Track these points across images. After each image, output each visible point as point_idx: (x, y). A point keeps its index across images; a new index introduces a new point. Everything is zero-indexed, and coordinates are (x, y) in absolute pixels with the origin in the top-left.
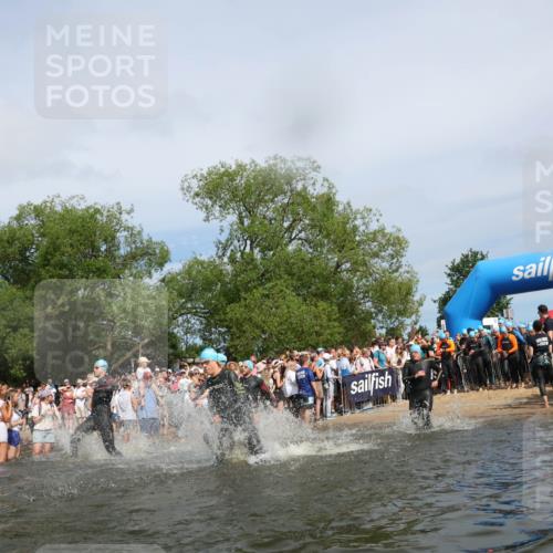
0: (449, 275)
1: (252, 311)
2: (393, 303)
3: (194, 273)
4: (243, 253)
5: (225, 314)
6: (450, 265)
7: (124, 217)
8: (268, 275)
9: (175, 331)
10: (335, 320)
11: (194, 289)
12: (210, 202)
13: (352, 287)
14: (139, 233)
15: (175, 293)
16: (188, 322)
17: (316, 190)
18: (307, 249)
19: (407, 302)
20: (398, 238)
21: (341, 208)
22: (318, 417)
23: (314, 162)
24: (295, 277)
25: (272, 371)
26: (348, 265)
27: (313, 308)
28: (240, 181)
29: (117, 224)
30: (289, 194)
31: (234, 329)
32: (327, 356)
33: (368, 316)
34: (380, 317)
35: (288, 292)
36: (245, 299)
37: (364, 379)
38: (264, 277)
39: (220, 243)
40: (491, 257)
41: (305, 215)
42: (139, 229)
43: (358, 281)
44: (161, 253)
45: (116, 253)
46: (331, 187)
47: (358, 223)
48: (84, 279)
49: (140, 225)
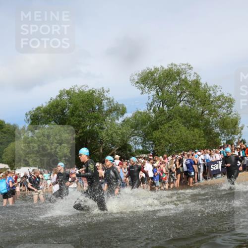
1: (165, 134)
2: (229, 129)
3: (137, 117)
4: (159, 108)
5: (152, 135)
7: (106, 94)
8: (171, 118)
9: (130, 143)
10: (202, 137)
11: (137, 125)
12: (143, 86)
13: (210, 122)
14: (113, 100)
15: (129, 127)
16: (136, 139)
17: (191, 78)
18: (188, 105)
19: (236, 128)
20: (230, 99)
21: (203, 86)
22: (196, 181)
23: (190, 66)
24: (183, 118)
25: (174, 160)
26: (208, 112)
27: (192, 132)
28: (156, 76)
29: (103, 97)
30: (179, 80)
31: (156, 142)
32: (199, 153)
33: (218, 135)
34: (223, 135)
35: (180, 125)
37: (217, 164)
38: (169, 118)
39: (149, 104)
41: (187, 89)
43: (212, 119)
44: (122, 109)
45: (103, 110)
46: (198, 76)
47: (211, 92)
48: (89, 122)
49: (113, 97)
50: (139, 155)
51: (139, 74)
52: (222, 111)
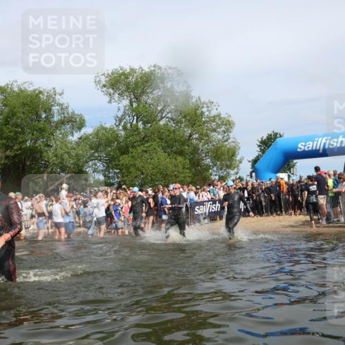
0: (259, 146)
1: (136, 160)
2: (223, 160)
3: (100, 135)
4: (131, 124)
5: (119, 161)
6: (260, 140)
7: (58, 97)
8: (146, 139)
9: (87, 170)
10: (187, 169)
11: (99, 145)
12: (112, 91)
13: (199, 149)
14: (67, 108)
15: (88, 146)
16: (96, 165)
17: (179, 88)
18: (172, 124)
19: (232, 160)
20: (229, 121)
21: (194, 100)
23: (179, 70)
24: (164, 141)
26: (197, 136)
27: (174, 160)
28: (132, 79)
29: (53, 101)
30: (162, 89)
31: (124, 171)
33: (208, 168)
34: (215, 169)
35: (159, 150)
36: (132, 152)
37: (203, 205)
38: (144, 140)
39: (118, 117)
40: (285, 136)
41: (172, 102)
42: (66, 105)
43: (202, 146)
44: (80, 121)
45: (51, 119)
46: (189, 86)
47: (204, 110)
48: (31, 135)
49: (68, 103)
50: (98, 187)
51: (108, 74)
52: (216, 137)
